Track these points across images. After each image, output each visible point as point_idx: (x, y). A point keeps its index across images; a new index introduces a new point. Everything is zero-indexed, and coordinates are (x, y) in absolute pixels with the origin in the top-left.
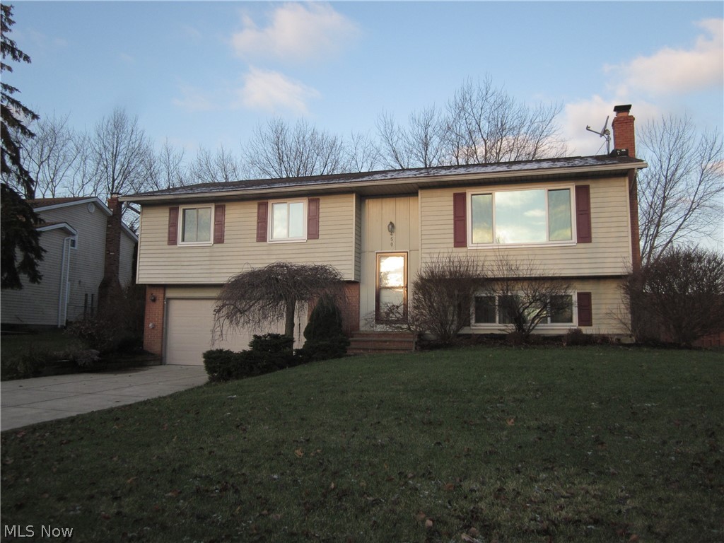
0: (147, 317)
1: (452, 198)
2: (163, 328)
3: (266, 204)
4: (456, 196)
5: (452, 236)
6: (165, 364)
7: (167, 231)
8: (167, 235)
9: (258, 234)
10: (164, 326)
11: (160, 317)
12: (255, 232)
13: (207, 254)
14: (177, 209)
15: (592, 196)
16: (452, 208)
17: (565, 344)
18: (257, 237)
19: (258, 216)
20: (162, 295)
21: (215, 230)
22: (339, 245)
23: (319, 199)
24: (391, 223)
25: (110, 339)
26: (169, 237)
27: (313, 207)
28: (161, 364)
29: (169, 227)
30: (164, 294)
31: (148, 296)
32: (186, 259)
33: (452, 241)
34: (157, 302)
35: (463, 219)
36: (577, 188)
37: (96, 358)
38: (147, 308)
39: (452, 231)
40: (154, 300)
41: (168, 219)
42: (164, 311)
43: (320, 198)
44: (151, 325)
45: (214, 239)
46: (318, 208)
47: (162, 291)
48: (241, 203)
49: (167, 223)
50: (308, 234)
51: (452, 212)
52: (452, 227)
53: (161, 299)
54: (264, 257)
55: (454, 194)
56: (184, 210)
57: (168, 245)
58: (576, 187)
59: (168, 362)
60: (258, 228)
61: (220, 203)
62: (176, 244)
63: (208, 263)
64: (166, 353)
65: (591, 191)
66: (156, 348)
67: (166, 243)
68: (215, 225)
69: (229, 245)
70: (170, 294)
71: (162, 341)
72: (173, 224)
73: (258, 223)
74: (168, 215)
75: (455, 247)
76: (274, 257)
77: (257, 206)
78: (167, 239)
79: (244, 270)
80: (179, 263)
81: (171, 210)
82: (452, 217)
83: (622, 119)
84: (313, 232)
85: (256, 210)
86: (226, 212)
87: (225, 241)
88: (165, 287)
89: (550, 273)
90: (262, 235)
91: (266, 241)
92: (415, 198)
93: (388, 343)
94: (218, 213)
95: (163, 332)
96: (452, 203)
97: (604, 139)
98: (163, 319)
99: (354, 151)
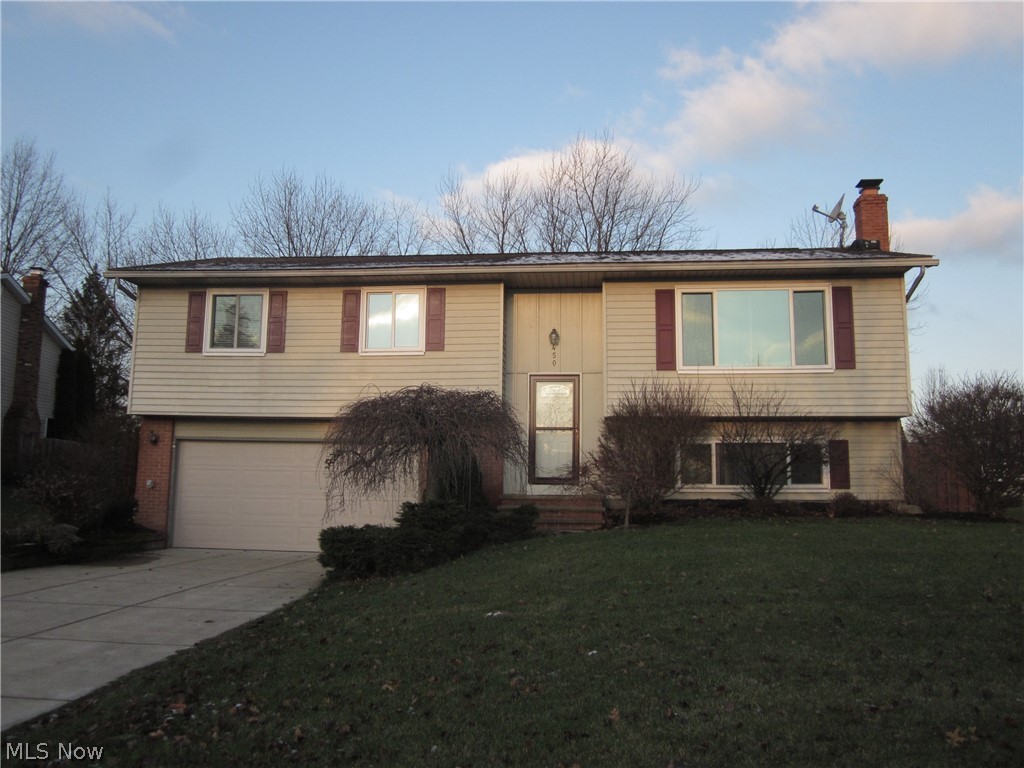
0: (141, 469)
1: (653, 297)
2: (169, 488)
3: (358, 295)
4: (658, 293)
5: (654, 353)
6: (171, 547)
7: (185, 329)
8: (184, 336)
9: (343, 340)
10: (172, 485)
11: (166, 469)
12: (339, 336)
13: (256, 369)
14: (203, 296)
15: (855, 302)
16: (653, 311)
17: (831, 516)
18: (342, 345)
19: (344, 312)
20: (170, 434)
21: (269, 332)
22: (476, 361)
23: (444, 289)
24: (554, 331)
25: (97, 507)
26: (188, 340)
27: (435, 302)
28: (165, 548)
29: (189, 323)
30: (173, 432)
31: (145, 435)
32: (216, 376)
33: (654, 360)
34: (160, 444)
35: (670, 328)
36: (835, 290)
37: (76, 539)
38: (141, 455)
39: (654, 346)
40: (155, 442)
41: (186, 310)
42: (171, 459)
43: (447, 287)
44: (149, 482)
45: (268, 346)
46: (443, 303)
47: (168, 427)
48: (316, 290)
49: (186, 316)
50: (428, 343)
51: (654, 318)
52: (654, 339)
53: (167, 441)
54: (352, 377)
55: (657, 291)
56: (215, 297)
57: (186, 352)
58: (833, 288)
59: (175, 544)
60: (343, 330)
61: (279, 288)
62: (200, 351)
63: (257, 383)
64: (172, 527)
65: (855, 295)
66: (157, 521)
67: (183, 349)
68: (269, 323)
69: (293, 356)
70: (182, 431)
71: (168, 509)
72: (195, 320)
73: (343, 322)
74: (186, 303)
75: (658, 369)
76: (370, 377)
77: (341, 296)
78: (184, 342)
79: (362, 396)
80: (203, 383)
81: (192, 296)
82: (654, 325)
83: (871, 199)
84: (435, 338)
85: (340, 303)
86: (289, 304)
87: (287, 350)
88: (173, 420)
89: (803, 412)
90: (350, 342)
91: (357, 351)
92: (596, 295)
93: (559, 514)
94: (276, 305)
95: (169, 495)
96: (654, 304)
97: (836, 225)
98: (170, 473)
99: (395, 227)
